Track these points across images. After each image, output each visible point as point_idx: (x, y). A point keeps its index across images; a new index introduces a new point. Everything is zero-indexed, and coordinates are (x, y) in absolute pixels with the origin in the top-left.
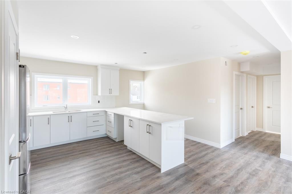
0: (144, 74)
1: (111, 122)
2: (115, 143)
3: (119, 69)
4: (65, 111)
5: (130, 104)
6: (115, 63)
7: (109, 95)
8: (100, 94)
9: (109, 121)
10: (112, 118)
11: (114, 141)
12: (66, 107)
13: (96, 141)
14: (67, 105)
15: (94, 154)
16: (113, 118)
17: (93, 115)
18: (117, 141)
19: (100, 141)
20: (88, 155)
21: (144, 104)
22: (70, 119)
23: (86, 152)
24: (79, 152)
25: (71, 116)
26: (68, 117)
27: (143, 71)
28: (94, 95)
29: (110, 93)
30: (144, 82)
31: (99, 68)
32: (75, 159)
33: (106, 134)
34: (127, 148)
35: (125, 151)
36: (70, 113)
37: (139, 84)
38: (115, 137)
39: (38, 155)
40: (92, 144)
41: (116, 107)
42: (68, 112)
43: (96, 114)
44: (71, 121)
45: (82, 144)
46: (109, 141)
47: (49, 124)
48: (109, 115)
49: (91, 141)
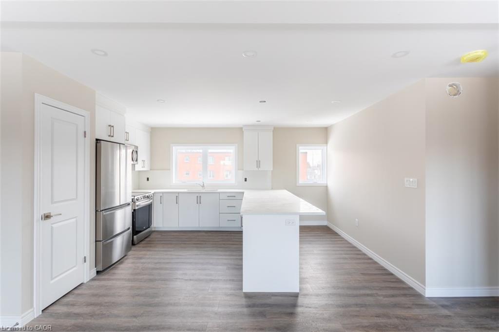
3: (273, 129)
4: (201, 189)
5: (298, 185)
12: (202, 185)
14: (203, 182)
17: (228, 198)
21: (327, 186)
22: (199, 200)
26: (196, 197)
29: (257, 167)
30: (327, 146)
31: (246, 130)
36: (199, 193)
43: (231, 196)
44: (200, 203)
47: (177, 203)
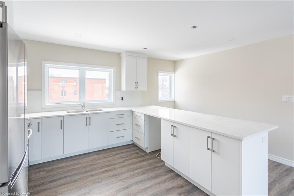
0: (175, 64)
1: (140, 126)
2: (145, 155)
3: (147, 57)
4: (82, 110)
5: (158, 101)
6: (144, 48)
7: (135, 90)
8: (124, 88)
9: (136, 125)
10: (142, 121)
11: (144, 151)
12: (83, 105)
13: (122, 151)
14: (84, 103)
15: (122, 174)
16: (144, 121)
17: (117, 117)
18: (148, 153)
19: (125, 150)
20: (113, 176)
21: (174, 102)
22: (88, 122)
23: (110, 170)
24: (101, 169)
25: (90, 118)
26: (86, 118)
27: (175, 60)
28: (116, 90)
29: (136, 88)
30: (175, 73)
31: (123, 55)
32: (96, 182)
33: (132, 140)
34: (165, 164)
35: (163, 170)
36: (88, 114)
37: (168, 77)
38: (145, 147)
39: (47, 172)
40: (117, 156)
41: (142, 105)
42: (85, 112)
43: (120, 115)
44: (90, 125)
45: (103, 155)
46: (137, 151)
47: (62, 128)
48: (137, 117)
49: (114, 150)
